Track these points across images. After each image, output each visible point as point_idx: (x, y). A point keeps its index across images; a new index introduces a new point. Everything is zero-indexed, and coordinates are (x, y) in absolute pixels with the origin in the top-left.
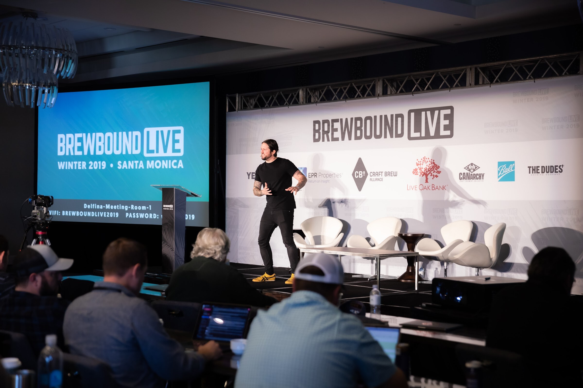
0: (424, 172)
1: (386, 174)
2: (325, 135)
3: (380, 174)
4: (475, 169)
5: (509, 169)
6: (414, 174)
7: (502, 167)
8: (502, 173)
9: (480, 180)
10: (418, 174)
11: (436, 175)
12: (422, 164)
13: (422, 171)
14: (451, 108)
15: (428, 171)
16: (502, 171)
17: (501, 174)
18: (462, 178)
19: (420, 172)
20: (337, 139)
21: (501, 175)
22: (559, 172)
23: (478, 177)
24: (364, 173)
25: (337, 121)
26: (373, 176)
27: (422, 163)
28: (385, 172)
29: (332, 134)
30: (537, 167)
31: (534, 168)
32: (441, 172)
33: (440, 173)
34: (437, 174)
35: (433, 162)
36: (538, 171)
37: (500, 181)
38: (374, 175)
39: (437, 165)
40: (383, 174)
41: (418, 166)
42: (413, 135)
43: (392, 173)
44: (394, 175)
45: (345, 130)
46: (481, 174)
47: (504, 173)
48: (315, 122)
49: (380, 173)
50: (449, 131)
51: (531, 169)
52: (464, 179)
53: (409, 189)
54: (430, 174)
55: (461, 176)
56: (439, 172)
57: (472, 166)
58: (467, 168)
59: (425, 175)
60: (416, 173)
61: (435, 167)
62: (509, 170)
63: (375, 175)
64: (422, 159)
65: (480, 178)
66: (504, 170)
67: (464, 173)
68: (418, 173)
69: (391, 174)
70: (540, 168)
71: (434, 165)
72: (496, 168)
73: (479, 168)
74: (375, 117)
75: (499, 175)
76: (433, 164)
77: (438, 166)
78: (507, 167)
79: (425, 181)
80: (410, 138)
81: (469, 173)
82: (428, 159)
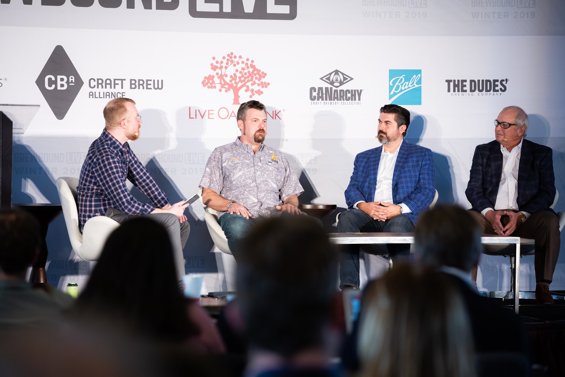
0: (230, 83)
1: (133, 84)
3: (118, 84)
4: (344, 80)
5: (410, 83)
6: (207, 86)
7: (397, 80)
8: (396, 89)
9: (353, 101)
10: (215, 87)
11: (259, 90)
12: (226, 68)
13: (224, 81)
15: (241, 81)
16: (398, 87)
17: (396, 92)
18: (315, 97)
19: (221, 83)
21: (395, 94)
22: (499, 90)
23: (349, 95)
24: (70, 80)
26: (98, 87)
27: (224, 65)
28: (131, 80)
30: (462, 80)
31: (456, 83)
32: (269, 84)
33: (266, 87)
34: (260, 88)
35: (251, 65)
36: (465, 88)
38: (100, 86)
39: (260, 71)
40: (127, 84)
41: (215, 70)
42: (203, 7)
43: (149, 82)
44: (156, 87)
46: (355, 90)
47: (401, 91)
49: (117, 82)
50: (288, 7)
51: (452, 84)
52: (320, 99)
53: (193, 115)
54: (245, 88)
55: (315, 94)
56: (265, 85)
57: (337, 76)
58: (327, 78)
59: (231, 90)
60: (211, 84)
61: (255, 75)
62: (411, 85)
63: (104, 84)
64: (224, 58)
65: (353, 98)
66: (402, 85)
67: (320, 89)
68: (216, 85)
69: (147, 84)
70: (468, 84)
71: (253, 71)
73: (352, 79)
75: (392, 93)
76: (251, 68)
77: (263, 73)
78: (407, 79)
79: (233, 101)
80: (195, 13)
81: (331, 88)
82: (240, 57)
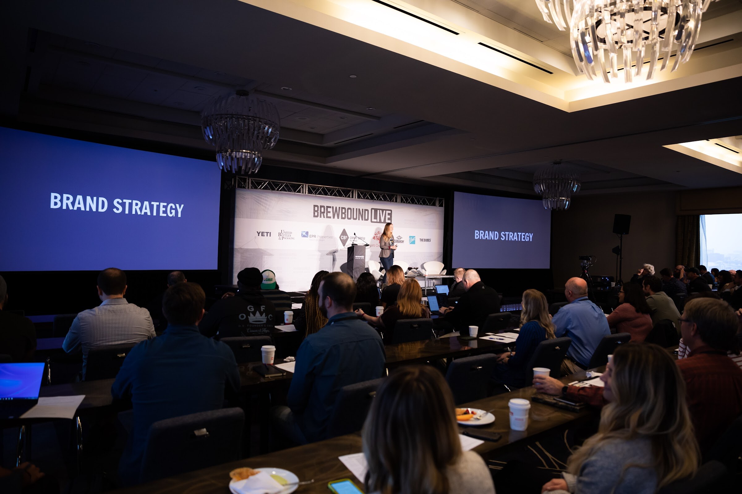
2: (322, 214)
14: (391, 211)
20: (330, 217)
24: (346, 237)
25: (330, 207)
29: (327, 214)
37: (410, 244)
40: (358, 238)
41: (375, 235)
42: (373, 220)
45: (335, 213)
48: (315, 206)
50: (390, 221)
57: (399, 237)
58: (397, 238)
70: (424, 240)
72: (409, 239)
73: (402, 238)
74: (353, 209)
80: (372, 222)
